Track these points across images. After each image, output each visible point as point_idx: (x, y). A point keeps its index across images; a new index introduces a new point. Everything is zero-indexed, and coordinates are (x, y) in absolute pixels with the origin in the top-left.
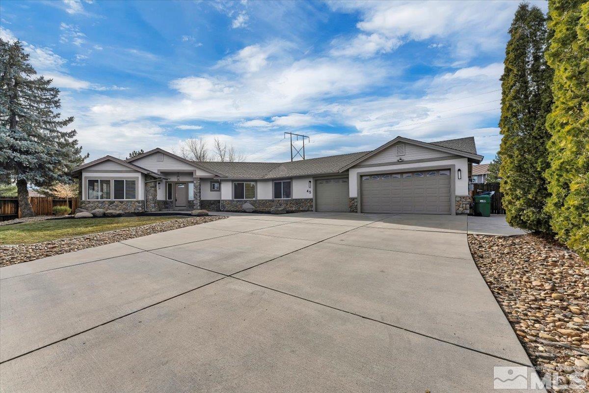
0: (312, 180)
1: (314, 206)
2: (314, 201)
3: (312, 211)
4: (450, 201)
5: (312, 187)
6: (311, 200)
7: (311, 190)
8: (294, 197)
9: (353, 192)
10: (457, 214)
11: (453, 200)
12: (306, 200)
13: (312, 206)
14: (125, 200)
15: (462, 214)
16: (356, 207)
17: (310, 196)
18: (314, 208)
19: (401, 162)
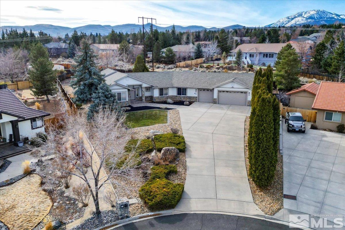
0: (197, 89)
1: (198, 100)
2: (198, 98)
3: (197, 102)
4: (246, 101)
5: (197, 92)
6: (196, 97)
7: (197, 93)
8: (188, 96)
9: (215, 96)
10: (248, 106)
11: (247, 101)
12: (194, 97)
13: (197, 100)
14: (122, 101)
15: (249, 106)
16: (216, 102)
17: (196, 96)
18: (197, 101)
19: (233, 87)
